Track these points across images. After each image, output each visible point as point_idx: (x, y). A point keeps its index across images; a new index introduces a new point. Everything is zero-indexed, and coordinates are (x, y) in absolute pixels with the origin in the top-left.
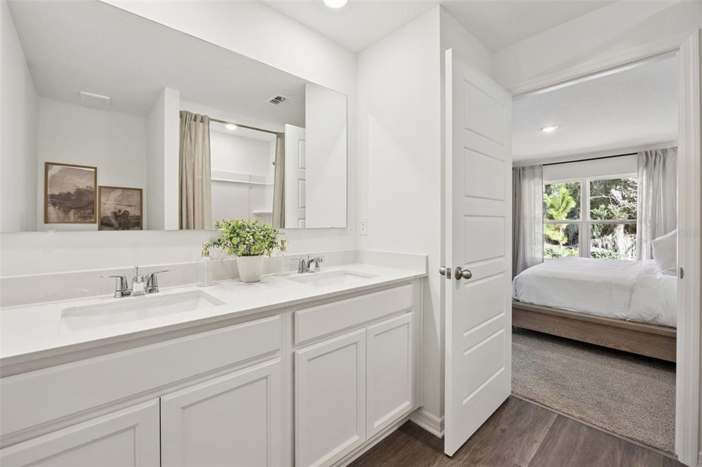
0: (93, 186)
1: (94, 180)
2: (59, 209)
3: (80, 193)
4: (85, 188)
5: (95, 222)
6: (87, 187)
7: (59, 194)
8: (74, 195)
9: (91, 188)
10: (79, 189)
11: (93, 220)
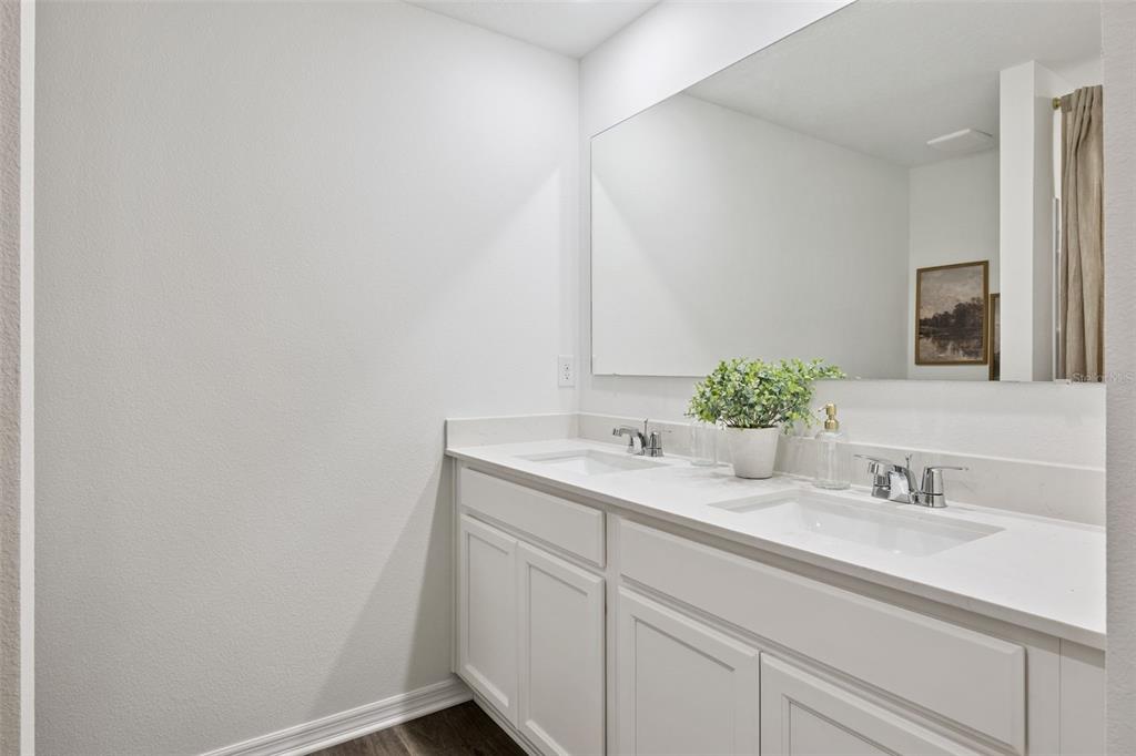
0: (982, 297)
1: (982, 286)
2: (933, 342)
3: (963, 311)
4: (970, 301)
5: (986, 363)
6: (973, 299)
7: (934, 317)
8: (952, 317)
9: (978, 300)
10: (960, 305)
11: (981, 359)
